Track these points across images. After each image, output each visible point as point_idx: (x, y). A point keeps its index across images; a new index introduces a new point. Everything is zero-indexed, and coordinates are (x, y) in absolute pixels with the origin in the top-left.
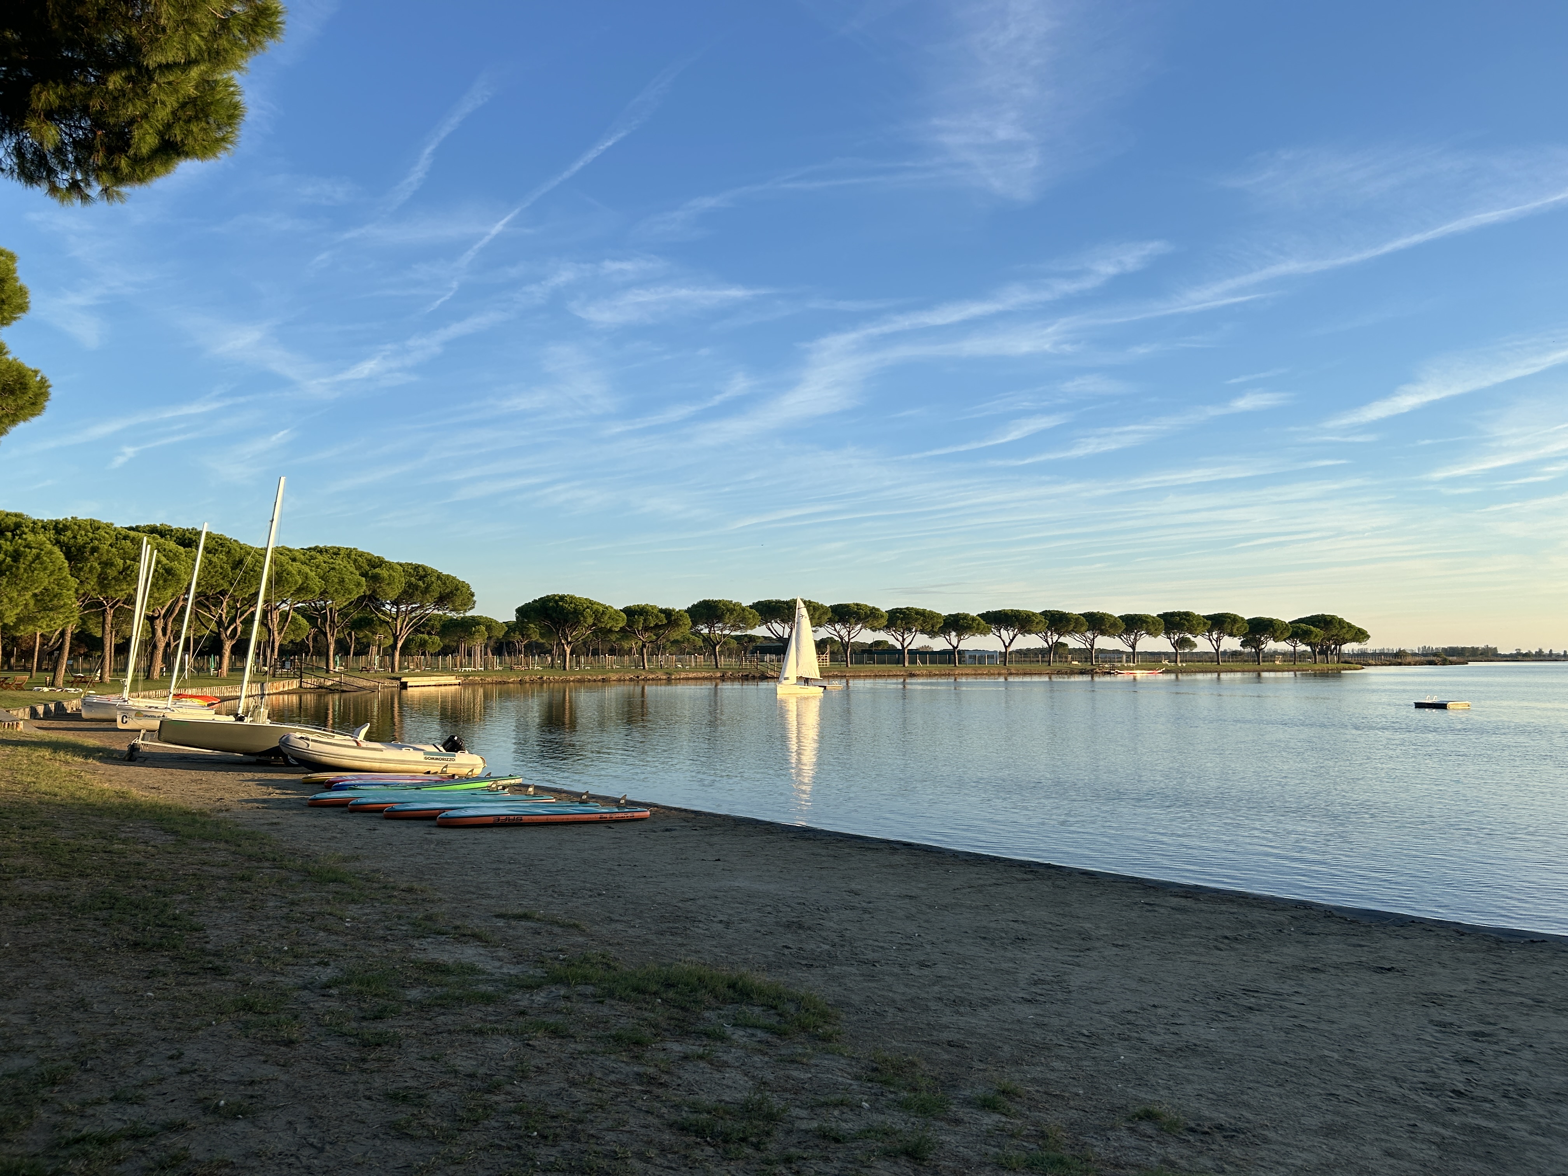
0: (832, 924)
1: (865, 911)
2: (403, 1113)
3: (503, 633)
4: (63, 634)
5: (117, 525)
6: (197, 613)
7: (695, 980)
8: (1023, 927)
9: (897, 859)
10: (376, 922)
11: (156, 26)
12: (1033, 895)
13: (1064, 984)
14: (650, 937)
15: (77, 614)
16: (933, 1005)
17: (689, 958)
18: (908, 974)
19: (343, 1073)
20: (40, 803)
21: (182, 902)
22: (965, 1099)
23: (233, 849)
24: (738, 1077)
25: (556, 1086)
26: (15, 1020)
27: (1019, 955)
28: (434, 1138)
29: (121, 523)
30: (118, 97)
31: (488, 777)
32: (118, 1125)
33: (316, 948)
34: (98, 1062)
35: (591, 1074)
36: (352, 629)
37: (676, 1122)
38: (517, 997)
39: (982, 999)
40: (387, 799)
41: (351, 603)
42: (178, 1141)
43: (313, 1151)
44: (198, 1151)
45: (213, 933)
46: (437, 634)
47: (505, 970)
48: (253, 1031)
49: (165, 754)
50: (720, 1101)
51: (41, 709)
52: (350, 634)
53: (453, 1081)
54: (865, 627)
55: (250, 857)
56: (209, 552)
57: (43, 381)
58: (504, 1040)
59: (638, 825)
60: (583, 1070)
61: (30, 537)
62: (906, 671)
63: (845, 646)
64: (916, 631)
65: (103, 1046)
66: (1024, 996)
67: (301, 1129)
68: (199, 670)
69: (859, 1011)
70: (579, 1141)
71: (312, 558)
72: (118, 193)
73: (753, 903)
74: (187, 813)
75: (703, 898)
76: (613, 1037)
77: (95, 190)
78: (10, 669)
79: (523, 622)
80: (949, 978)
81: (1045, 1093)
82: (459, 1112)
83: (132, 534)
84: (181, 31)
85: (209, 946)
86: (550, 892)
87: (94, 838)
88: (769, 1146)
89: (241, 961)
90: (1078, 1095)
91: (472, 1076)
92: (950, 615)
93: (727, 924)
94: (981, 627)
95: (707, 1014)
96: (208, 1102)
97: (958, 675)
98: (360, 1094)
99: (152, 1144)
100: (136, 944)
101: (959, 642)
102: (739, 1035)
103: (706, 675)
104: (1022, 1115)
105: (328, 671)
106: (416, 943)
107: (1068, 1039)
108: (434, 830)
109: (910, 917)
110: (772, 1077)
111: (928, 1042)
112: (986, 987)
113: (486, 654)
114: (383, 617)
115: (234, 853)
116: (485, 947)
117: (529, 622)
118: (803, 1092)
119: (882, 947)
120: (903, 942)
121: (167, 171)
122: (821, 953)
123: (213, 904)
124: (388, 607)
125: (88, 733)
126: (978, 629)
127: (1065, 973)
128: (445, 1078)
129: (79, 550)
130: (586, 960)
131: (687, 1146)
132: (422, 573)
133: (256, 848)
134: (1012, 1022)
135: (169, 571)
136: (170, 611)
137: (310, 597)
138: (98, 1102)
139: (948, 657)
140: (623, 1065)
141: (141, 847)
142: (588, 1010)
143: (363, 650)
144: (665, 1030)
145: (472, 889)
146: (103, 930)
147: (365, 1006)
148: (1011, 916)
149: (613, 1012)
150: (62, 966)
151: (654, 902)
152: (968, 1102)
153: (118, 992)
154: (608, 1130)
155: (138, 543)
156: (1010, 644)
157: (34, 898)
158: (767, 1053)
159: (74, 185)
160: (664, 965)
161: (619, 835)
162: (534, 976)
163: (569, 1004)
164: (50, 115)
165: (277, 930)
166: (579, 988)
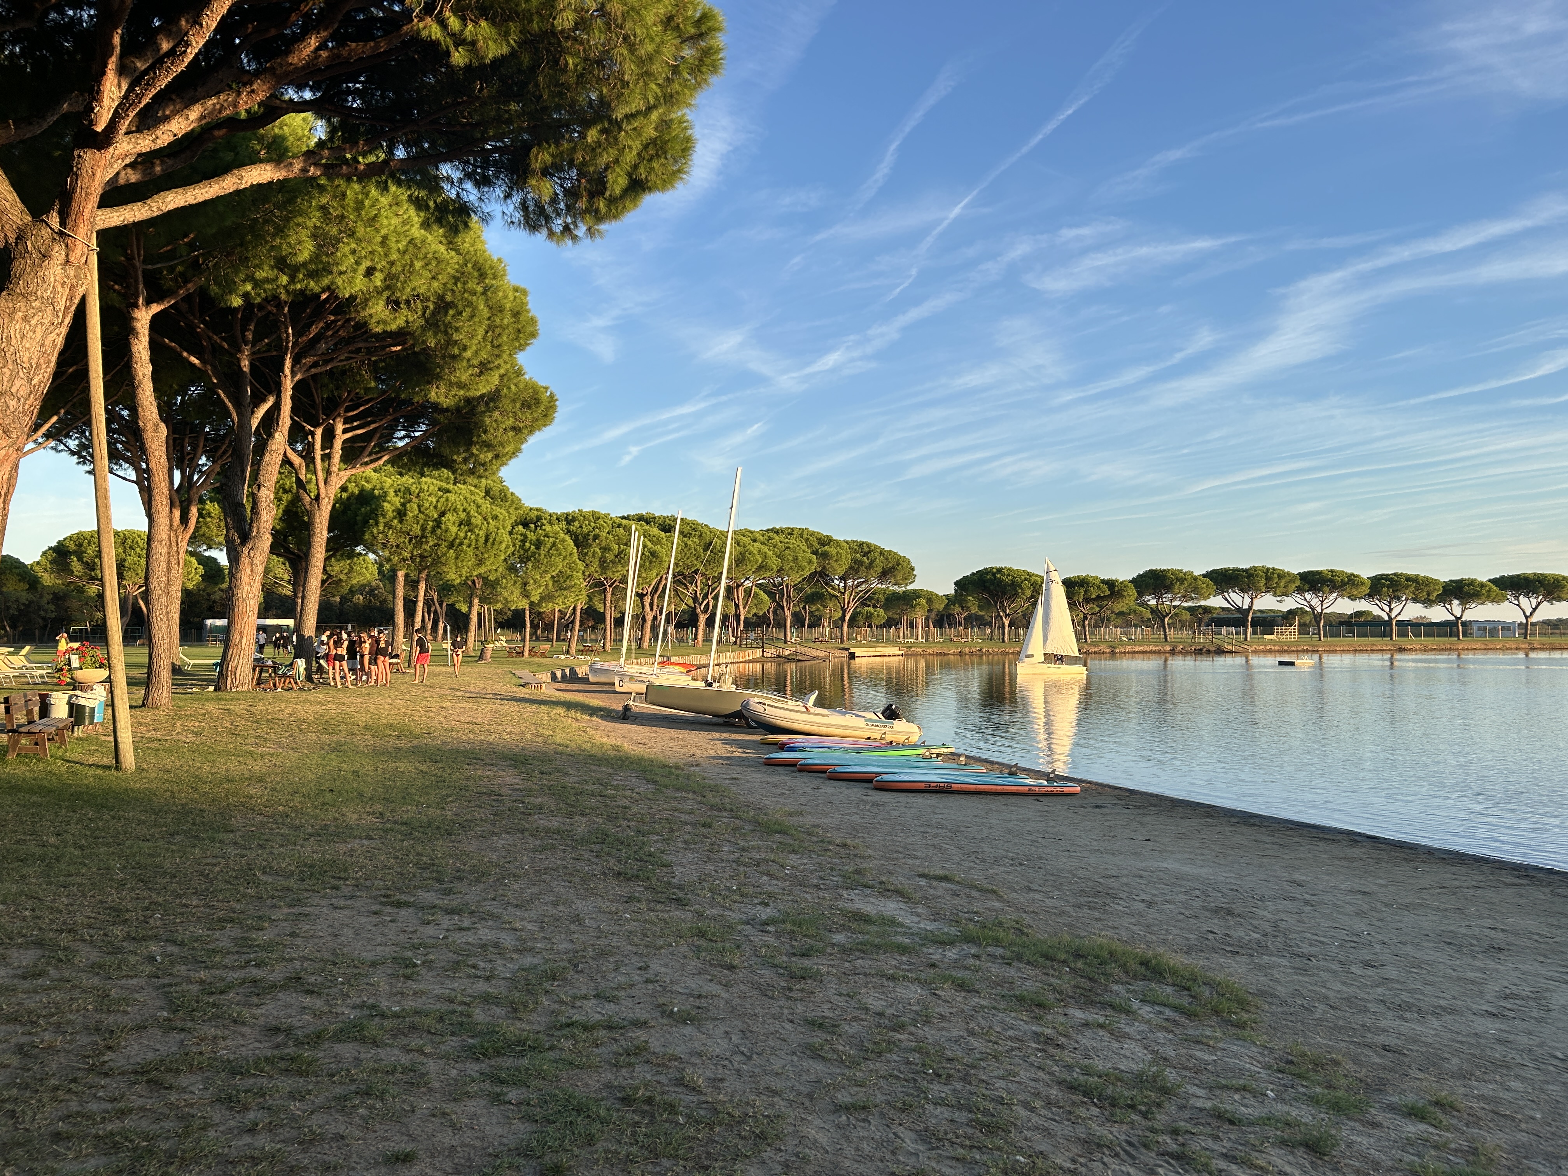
0: (1266, 913)
1: (1307, 903)
2: (818, 1038)
3: (943, 606)
4: (574, 609)
5: (613, 515)
6: (676, 590)
7: (1105, 954)
8: (1501, 935)
9: (1357, 852)
10: (812, 872)
11: (622, 81)
12: (1522, 901)
13: (1543, 1002)
14: (1067, 909)
15: (584, 593)
16: (1372, 1007)
17: (1103, 933)
18: (1348, 973)
19: (772, 998)
20: (556, 753)
21: (656, 842)
22: (1388, 1106)
23: (699, 799)
24: (1137, 1049)
25: (955, 1033)
26: (529, 926)
27: (1492, 965)
28: (842, 1061)
29: (616, 513)
30: (595, 149)
31: (922, 745)
32: (598, 1017)
33: (759, 890)
34: (586, 965)
35: (990, 1027)
36: (806, 603)
37: (1065, 1081)
38: (930, 951)
39: (1436, 1007)
40: (831, 762)
41: (804, 580)
42: (641, 1035)
43: (743, 1058)
44: (655, 1045)
45: (678, 870)
46: (882, 607)
47: (922, 926)
48: (704, 954)
49: (651, 714)
50: (1116, 1069)
51: (559, 674)
52: (804, 608)
53: (864, 1017)
54: (1342, 596)
55: (712, 808)
56: (685, 536)
57: (552, 396)
58: (913, 988)
59: (1068, 800)
60: (983, 1023)
61: (548, 528)
62: (1394, 645)
63: (1317, 617)
64: (1407, 600)
65: (591, 953)
66: (1489, 1009)
67: (735, 1039)
68: (680, 640)
69: (1284, 1003)
70: (970, 1083)
71: (770, 538)
72: (598, 231)
73: (1181, 886)
74: (666, 766)
75: (1127, 876)
76: (1016, 997)
77: (581, 230)
78: (537, 639)
79: (962, 595)
80: (1398, 982)
81: (1493, 1111)
82: (866, 1044)
83: (624, 522)
84: (641, 84)
85: (674, 881)
86: (973, 858)
87: (594, 784)
88: (1158, 1117)
89: (698, 895)
90: (1533, 1118)
91: (881, 1014)
92: (1451, 581)
93: (1150, 904)
94: (1493, 594)
95: (1115, 987)
96: (665, 1008)
97: (1463, 649)
98: (784, 1017)
99: (622, 1034)
100: (619, 874)
101: (1463, 611)
102: (1146, 1011)
103: (1154, 648)
104: (1457, 1129)
105: (785, 642)
106: (845, 893)
107: (1536, 1060)
108: (870, 792)
109: (1360, 914)
110: (1173, 1054)
111: (1359, 1043)
112: (1442, 995)
113: (927, 626)
114: (832, 592)
115: (700, 803)
116: (906, 903)
117: (968, 595)
118: (1205, 1072)
119: (1321, 942)
120: (1347, 938)
121: (636, 206)
122: (1249, 941)
123: (680, 845)
124: (837, 582)
125: (594, 695)
126: (1489, 596)
127: (1547, 990)
128: (856, 1013)
129: (584, 537)
130: (1000, 924)
131: (1074, 1103)
132: (866, 549)
133: (718, 800)
134: (1468, 1035)
135: (653, 554)
136: (656, 589)
137: (769, 574)
138: (585, 997)
139: (1448, 629)
140: (1022, 1023)
141: (628, 793)
142: (996, 970)
143: (815, 623)
144: (1070, 997)
145: (900, 849)
146: (596, 860)
147: (794, 943)
148: (1489, 922)
149: (1020, 974)
150: (565, 887)
151: (1074, 876)
152: (1392, 1108)
153: (604, 912)
154: (999, 1078)
155: (628, 530)
156: (1531, 614)
157: (548, 831)
158: (1172, 1031)
159: (566, 228)
160: (1078, 936)
161: (1046, 809)
162: (948, 934)
163: (978, 962)
164: (546, 172)
165: (729, 872)
166: (989, 949)
